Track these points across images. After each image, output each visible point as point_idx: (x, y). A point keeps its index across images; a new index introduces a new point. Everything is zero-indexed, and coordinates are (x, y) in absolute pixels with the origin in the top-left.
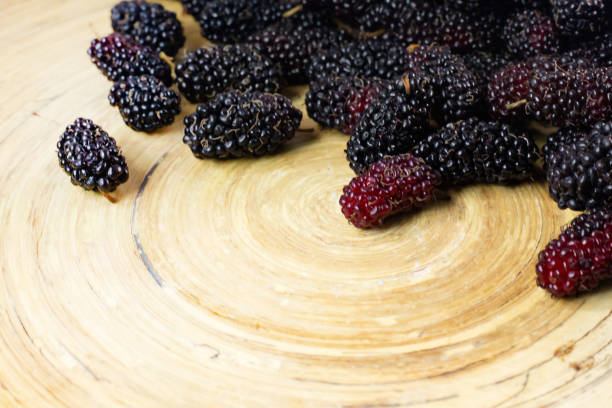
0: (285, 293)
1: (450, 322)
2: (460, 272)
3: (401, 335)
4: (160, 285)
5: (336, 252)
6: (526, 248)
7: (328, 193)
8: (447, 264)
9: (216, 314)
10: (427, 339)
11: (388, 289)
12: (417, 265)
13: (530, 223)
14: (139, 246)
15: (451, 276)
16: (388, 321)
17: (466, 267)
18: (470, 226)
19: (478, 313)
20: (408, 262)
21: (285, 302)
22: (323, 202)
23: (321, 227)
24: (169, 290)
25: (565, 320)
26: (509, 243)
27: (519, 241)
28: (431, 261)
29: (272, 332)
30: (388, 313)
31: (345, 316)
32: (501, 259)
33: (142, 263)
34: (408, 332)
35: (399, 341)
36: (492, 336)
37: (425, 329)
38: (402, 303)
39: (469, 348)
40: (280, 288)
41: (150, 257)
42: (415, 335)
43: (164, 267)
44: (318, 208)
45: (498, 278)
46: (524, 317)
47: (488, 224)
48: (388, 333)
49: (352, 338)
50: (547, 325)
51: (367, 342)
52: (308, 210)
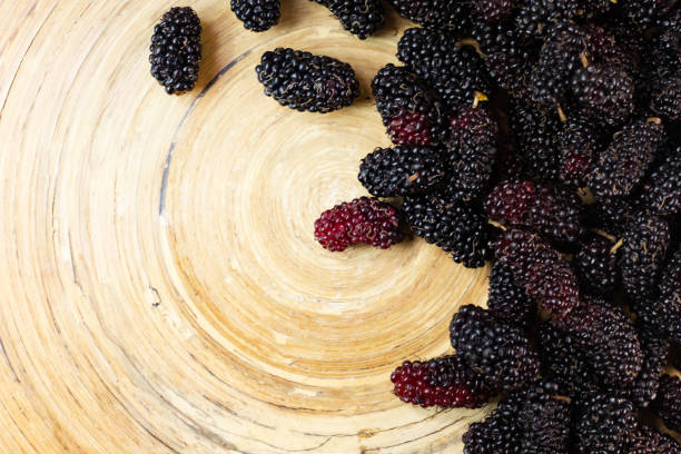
0: (235, 271)
1: (319, 363)
2: (361, 321)
3: (280, 357)
4: (160, 211)
5: (295, 249)
6: (422, 325)
7: (334, 177)
8: (359, 307)
9: (179, 264)
10: (293, 371)
11: (302, 308)
12: (338, 296)
13: (447, 301)
14: (169, 159)
15: (352, 320)
16: (281, 338)
17: (369, 318)
18: (403, 278)
19: (341, 367)
20: (334, 288)
21: (229, 280)
22: (323, 186)
23: (303, 215)
24: (163, 221)
25: (390, 408)
26: (415, 312)
27: (424, 315)
28: (349, 297)
29: (204, 304)
30: (287, 331)
31: (257, 317)
32: (397, 325)
33: (161, 179)
34: (286, 357)
35: (274, 360)
36: (335, 393)
37: (299, 361)
38: (302, 327)
39: (312, 394)
40: (235, 264)
41: (170, 176)
42: (289, 361)
43: (173, 193)
44: (315, 191)
45: (379, 343)
46: (367, 389)
47: (417, 285)
48: (273, 350)
49: (248, 341)
50: (376, 405)
51: (255, 349)
52: (307, 189)
